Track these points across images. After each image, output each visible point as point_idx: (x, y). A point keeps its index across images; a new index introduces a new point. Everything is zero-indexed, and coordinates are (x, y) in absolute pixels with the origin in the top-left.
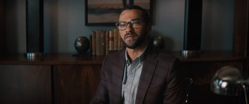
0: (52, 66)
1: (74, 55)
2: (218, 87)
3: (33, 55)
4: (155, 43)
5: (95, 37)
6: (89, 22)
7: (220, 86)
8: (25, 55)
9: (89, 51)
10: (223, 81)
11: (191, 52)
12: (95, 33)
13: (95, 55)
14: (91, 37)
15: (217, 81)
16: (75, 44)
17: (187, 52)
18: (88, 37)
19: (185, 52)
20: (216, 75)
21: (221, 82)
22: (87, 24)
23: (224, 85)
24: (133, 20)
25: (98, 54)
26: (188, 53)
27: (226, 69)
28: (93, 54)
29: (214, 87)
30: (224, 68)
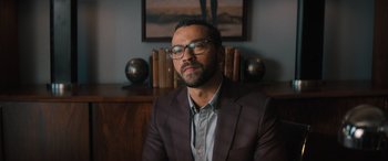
0: (90, 104)
1: (124, 88)
2: (349, 137)
3: (61, 86)
4: (251, 68)
5: (157, 59)
6: (148, 36)
7: (353, 135)
8: (49, 87)
9: (147, 80)
10: (358, 128)
11: (306, 82)
12: (157, 52)
13: (158, 87)
14: (151, 58)
15: (348, 127)
16: (127, 70)
17: (300, 82)
18: (147, 60)
19: (298, 83)
20: (347, 118)
21: (354, 129)
22: (145, 39)
23: (359, 133)
24: (194, 41)
25: (162, 85)
26: (302, 85)
27: (362, 109)
28: (154, 85)
29: (343, 136)
30: (359, 107)
